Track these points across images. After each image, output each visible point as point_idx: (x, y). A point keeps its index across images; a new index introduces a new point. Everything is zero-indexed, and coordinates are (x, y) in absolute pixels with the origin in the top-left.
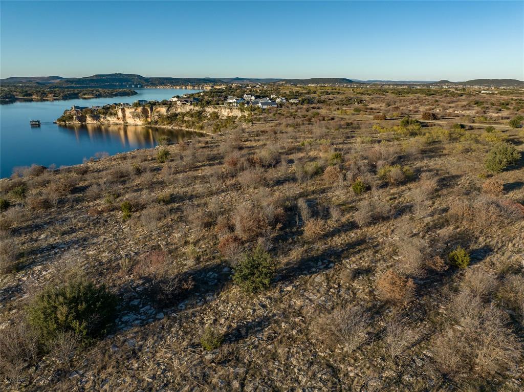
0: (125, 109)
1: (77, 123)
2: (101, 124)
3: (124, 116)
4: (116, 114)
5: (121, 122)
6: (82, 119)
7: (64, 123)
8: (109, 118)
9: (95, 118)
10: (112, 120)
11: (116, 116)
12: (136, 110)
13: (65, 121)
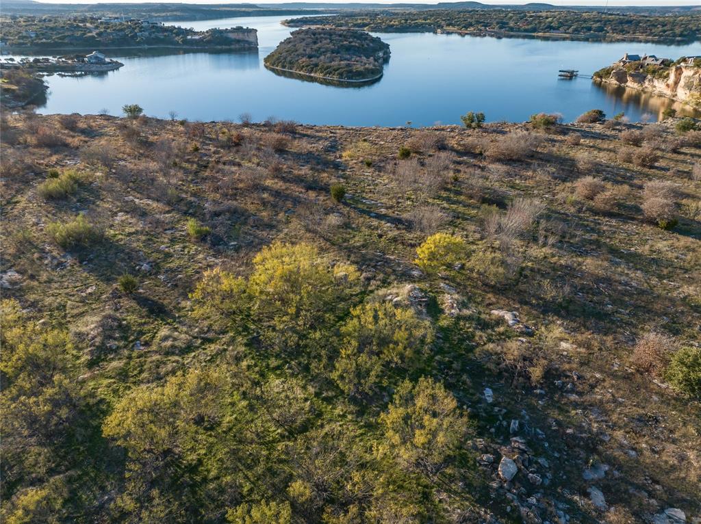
0: (683, 69)
1: (613, 82)
2: (642, 90)
3: (676, 83)
4: (667, 76)
5: (668, 92)
6: (621, 77)
7: (599, 79)
8: (656, 83)
9: (638, 79)
10: (660, 86)
11: (665, 80)
12: (696, 73)
13: (601, 77)
